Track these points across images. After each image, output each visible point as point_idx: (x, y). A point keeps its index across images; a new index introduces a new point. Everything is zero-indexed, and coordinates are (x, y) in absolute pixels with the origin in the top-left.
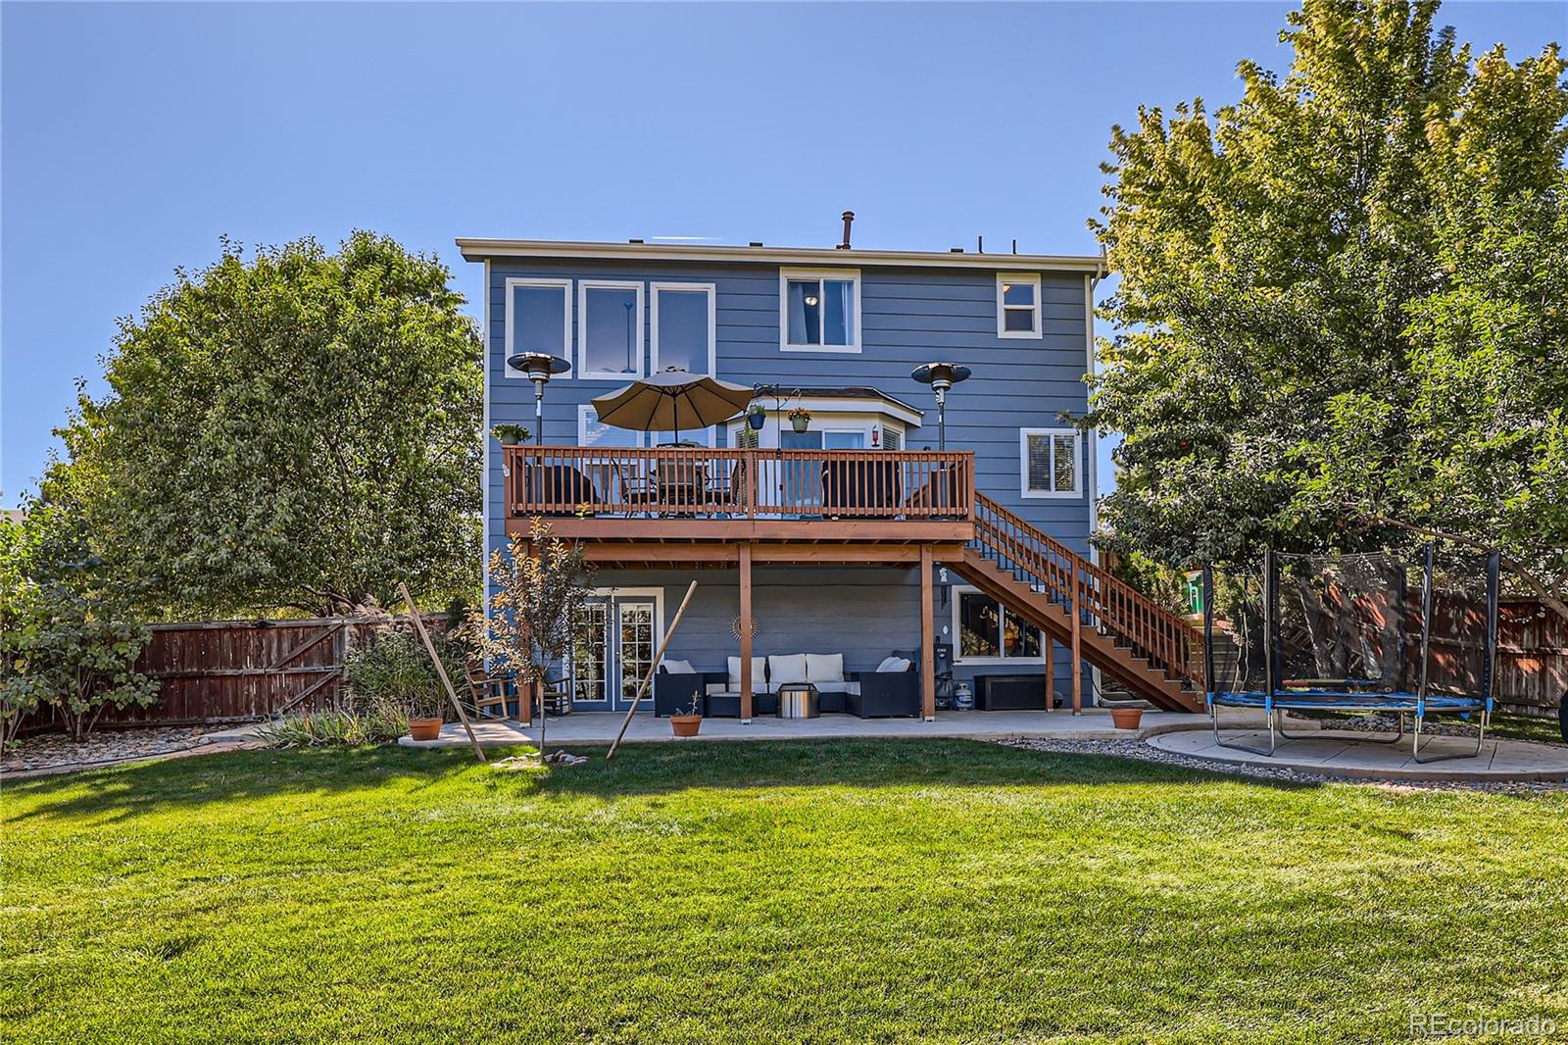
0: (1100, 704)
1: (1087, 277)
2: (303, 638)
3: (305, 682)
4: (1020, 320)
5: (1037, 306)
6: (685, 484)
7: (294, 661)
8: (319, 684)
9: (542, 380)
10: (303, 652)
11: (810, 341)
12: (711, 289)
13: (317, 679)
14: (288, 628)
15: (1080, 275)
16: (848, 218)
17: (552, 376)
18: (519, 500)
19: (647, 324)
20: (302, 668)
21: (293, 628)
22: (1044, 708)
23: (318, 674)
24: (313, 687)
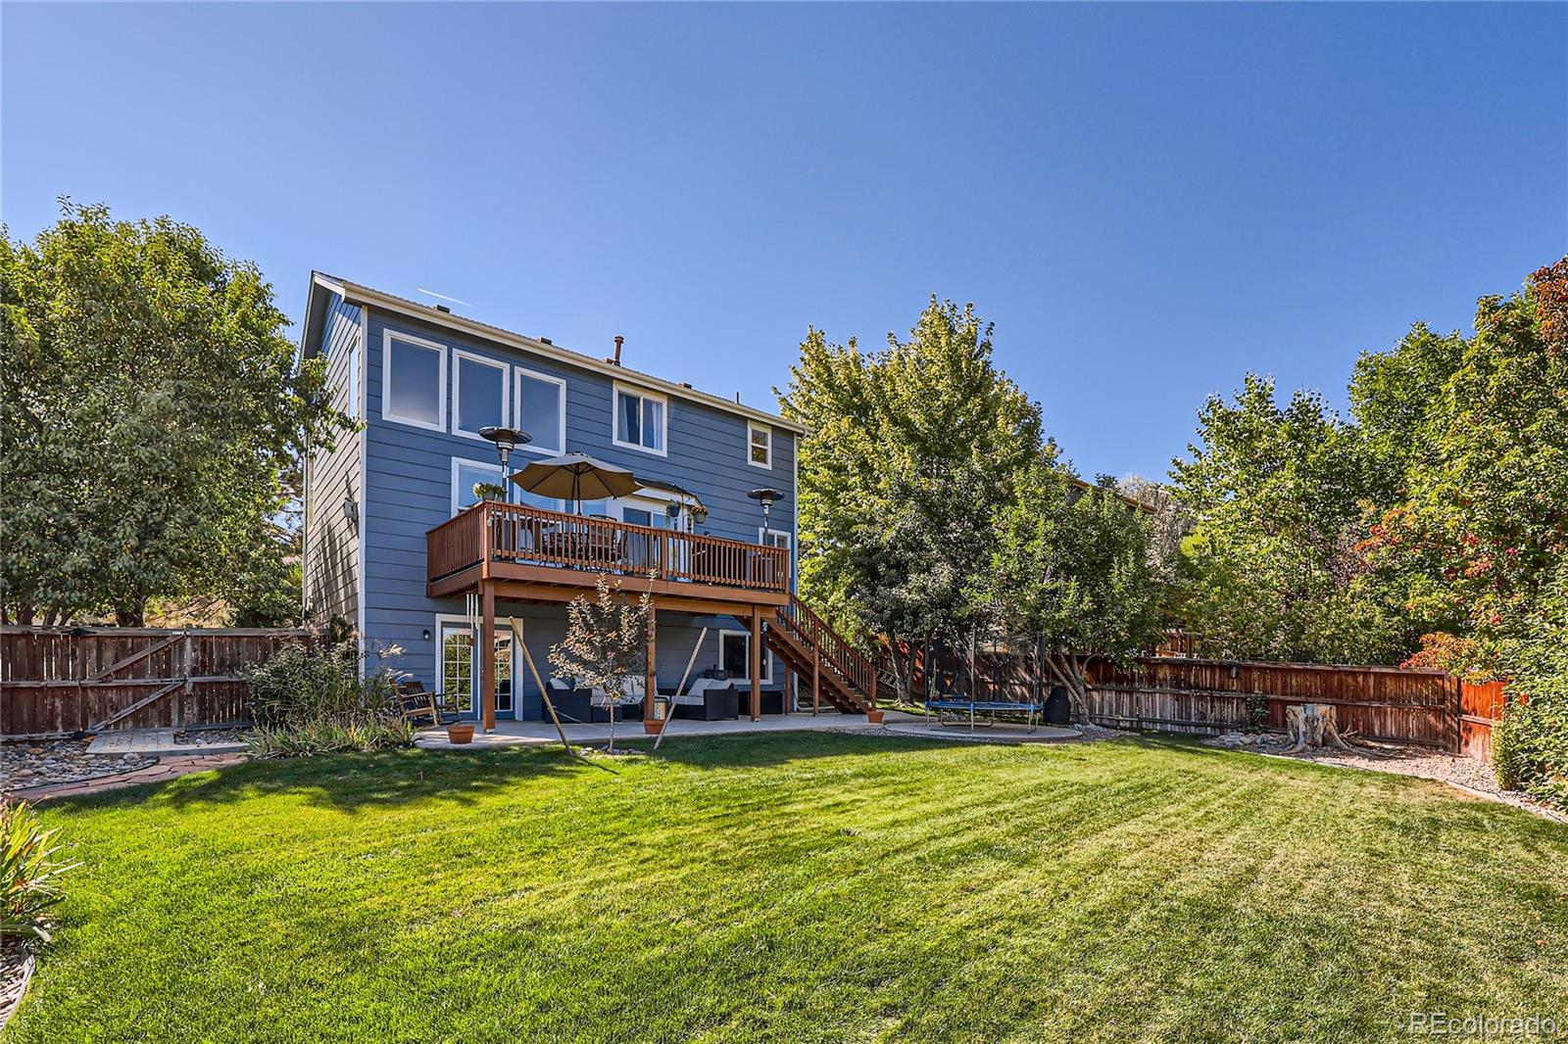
0: (798, 711)
1: (796, 438)
2: (132, 648)
3: (134, 696)
4: (760, 455)
5: (769, 448)
6: (604, 546)
7: (119, 674)
8: (154, 697)
9: (508, 449)
10: (132, 664)
11: (631, 441)
12: (563, 384)
13: (150, 692)
14: (113, 637)
15: (791, 433)
16: (619, 341)
17: (516, 446)
18: (499, 547)
19: (512, 400)
20: (130, 681)
21: (119, 637)
22: (781, 713)
23: (150, 688)
24: (146, 701)
